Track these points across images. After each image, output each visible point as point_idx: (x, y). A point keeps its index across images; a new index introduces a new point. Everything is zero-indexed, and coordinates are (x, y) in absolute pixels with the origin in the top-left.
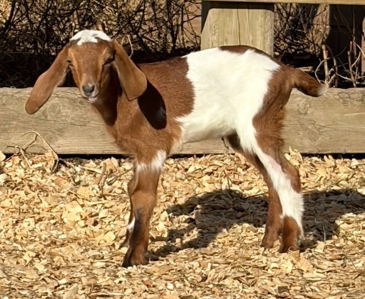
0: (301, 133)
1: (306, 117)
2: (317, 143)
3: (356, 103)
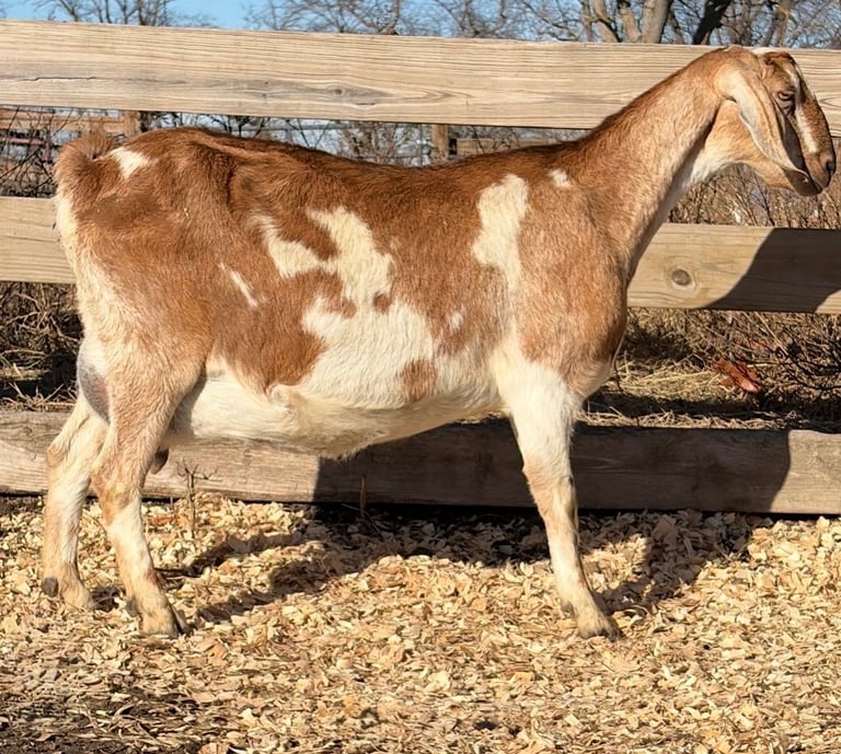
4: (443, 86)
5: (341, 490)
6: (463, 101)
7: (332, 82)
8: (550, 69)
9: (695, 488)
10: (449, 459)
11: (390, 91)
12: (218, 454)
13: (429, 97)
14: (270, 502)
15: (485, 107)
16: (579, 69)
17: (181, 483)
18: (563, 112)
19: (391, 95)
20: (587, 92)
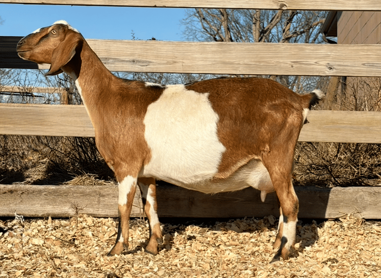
4: (173, 59)
5: (136, 212)
6: (180, 64)
7: (131, 58)
8: (214, 52)
9: (273, 209)
10: (178, 199)
11: (154, 61)
12: (88, 199)
13: (168, 63)
14: (107, 218)
15: (189, 66)
16: (224, 52)
17: (73, 211)
18: (218, 68)
19: (153, 62)
20: (227, 61)
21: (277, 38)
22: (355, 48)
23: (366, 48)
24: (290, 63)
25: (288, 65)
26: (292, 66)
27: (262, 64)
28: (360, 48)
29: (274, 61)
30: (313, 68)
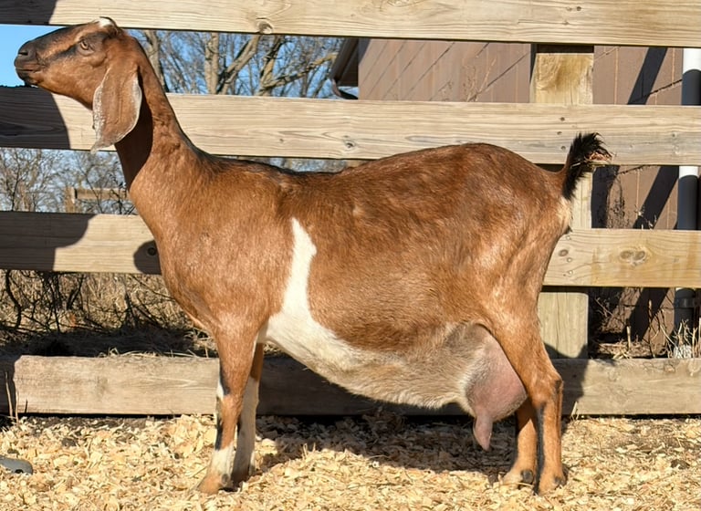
0: (611, 397)
1: (616, 383)
2: (624, 406)
3: (659, 371)
11: (29, 126)
19: (28, 129)
21: (249, 86)
22: (394, 108)
23: (413, 108)
24: (278, 134)
25: (273, 138)
26: (282, 140)
27: (227, 135)
28: (403, 108)
29: (248, 129)
30: (318, 145)
